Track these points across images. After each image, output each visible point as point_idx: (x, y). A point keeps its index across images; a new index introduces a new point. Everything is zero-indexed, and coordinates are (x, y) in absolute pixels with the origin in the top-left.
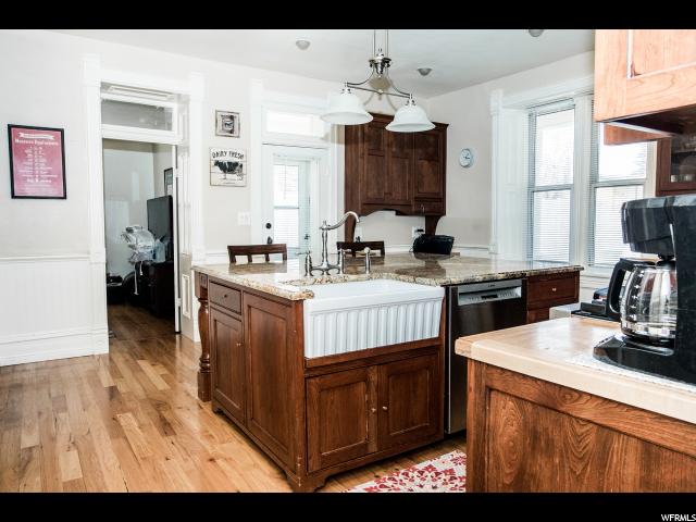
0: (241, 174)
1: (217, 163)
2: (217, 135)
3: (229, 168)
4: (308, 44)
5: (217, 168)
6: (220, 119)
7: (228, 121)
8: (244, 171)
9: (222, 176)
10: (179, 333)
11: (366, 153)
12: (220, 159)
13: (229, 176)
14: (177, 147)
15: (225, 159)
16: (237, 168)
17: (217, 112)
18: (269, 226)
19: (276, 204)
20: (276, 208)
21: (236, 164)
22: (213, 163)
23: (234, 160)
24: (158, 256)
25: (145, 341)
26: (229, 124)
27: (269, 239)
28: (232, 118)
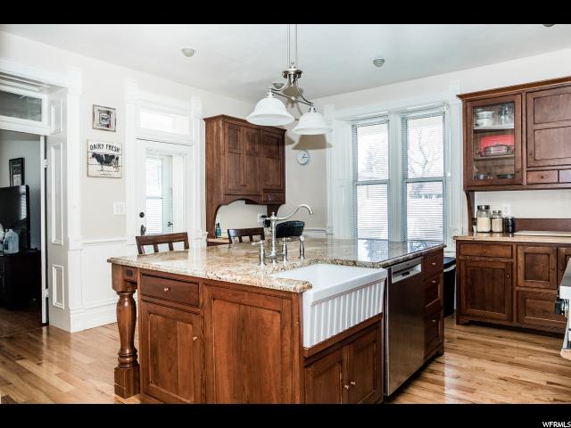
0: (117, 166)
1: (95, 155)
2: (94, 128)
3: (106, 160)
4: (193, 52)
5: (95, 160)
6: (97, 114)
7: (105, 115)
8: (120, 164)
9: (99, 167)
10: (47, 324)
11: (227, 150)
12: (97, 151)
13: (106, 168)
14: (46, 137)
15: (103, 151)
16: (114, 160)
17: (94, 106)
18: (142, 215)
19: (148, 195)
20: (148, 198)
21: (113, 157)
22: (90, 155)
23: (111, 152)
24: (10, 246)
25: (12, 338)
26: (106, 119)
27: (142, 227)
28: (108, 113)
